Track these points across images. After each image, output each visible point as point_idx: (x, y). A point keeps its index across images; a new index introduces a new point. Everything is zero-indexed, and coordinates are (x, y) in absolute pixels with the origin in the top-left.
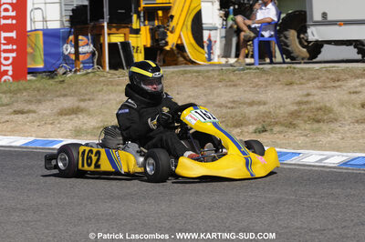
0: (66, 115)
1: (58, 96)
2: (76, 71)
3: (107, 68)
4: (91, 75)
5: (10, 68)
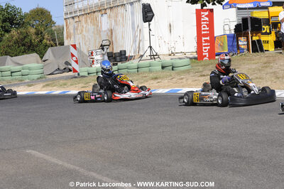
2: (238, 54)
3: (251, 52)
4: (244, 55)
5: (207, 54)
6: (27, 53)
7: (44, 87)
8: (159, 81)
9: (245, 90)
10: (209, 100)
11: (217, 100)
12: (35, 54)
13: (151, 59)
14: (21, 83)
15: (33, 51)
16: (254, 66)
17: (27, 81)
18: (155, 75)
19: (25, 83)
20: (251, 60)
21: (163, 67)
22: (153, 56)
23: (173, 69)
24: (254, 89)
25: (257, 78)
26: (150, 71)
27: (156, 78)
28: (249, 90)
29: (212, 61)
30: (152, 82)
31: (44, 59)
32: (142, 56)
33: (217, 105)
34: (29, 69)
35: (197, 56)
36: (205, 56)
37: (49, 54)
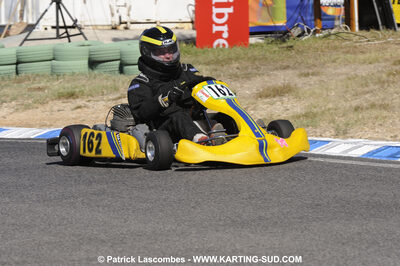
0: (267, 97)
1: (277, 69)
2: (316, 32)
3: (357, 28)
4: (333, 37)
5: (225, 29)
8: (80, 102)
13: (59, 37)
16: (364, 71)
18: (68, 86)
20: (354, 50)
21: (93, 64)
22: (63, 30)
23: (121, 71)
25: (373, 106)
26: (55, 74)
27: (72, 95)
29: (238, 50)
30: (59, 104)
32: (30, 28)
35: (194, 33)
36: (219, 35)
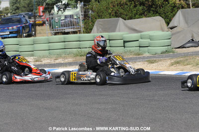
6: (146, 16)
7: (172, 64)
9: (122, 70)
10: (86, 79)
11: (95, 79)
12: (158, 18)
14: (138, 57)
15: (156, 13)
17: (147, 55)
19: (144, 58)
24: (131, 70)
28: (126, 71)
31: (171, 25)
33: (95, 83)
34: (151, 38)
37: (179, 18)
